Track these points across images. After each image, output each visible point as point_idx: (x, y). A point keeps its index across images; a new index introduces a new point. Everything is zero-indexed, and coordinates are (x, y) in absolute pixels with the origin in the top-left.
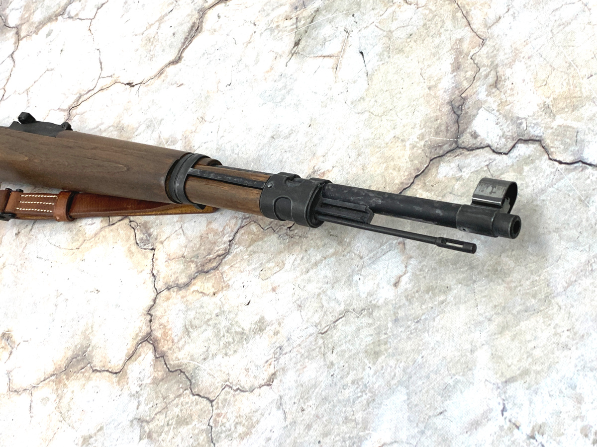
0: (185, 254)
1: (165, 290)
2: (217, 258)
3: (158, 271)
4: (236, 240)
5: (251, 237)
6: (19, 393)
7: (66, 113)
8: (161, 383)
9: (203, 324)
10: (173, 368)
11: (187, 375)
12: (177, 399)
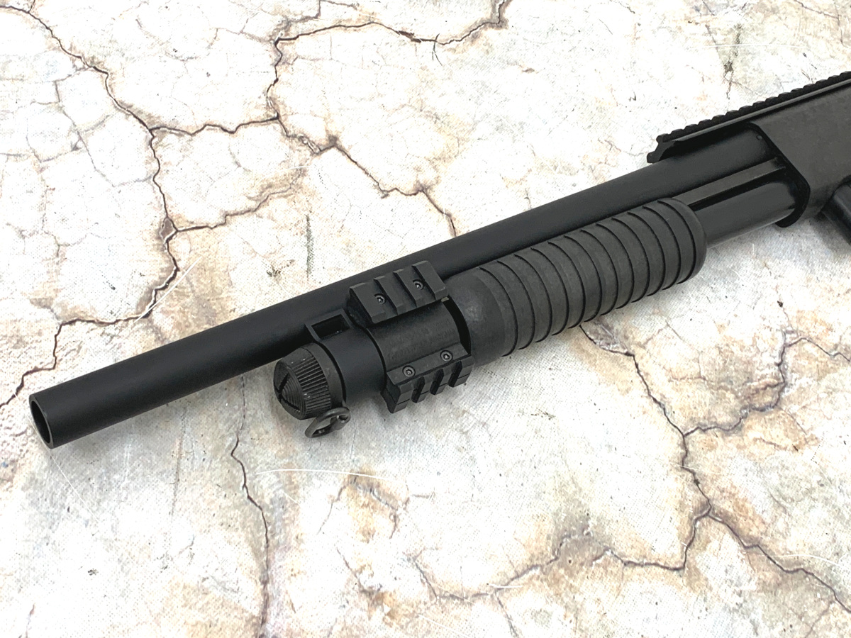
0: (703, 374)
1: (697, 432)
2: (768, 388)
3: (664, 397)
4: (790, 365)
5: (814, 364)
6: (465, 600)
7: (270, 47)
8: (780, 591)
9: (802, 497)
10: (788, 566)
11: (819, 578)
12: (823, 618)
